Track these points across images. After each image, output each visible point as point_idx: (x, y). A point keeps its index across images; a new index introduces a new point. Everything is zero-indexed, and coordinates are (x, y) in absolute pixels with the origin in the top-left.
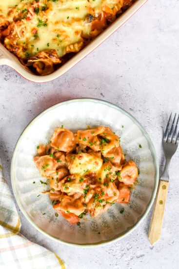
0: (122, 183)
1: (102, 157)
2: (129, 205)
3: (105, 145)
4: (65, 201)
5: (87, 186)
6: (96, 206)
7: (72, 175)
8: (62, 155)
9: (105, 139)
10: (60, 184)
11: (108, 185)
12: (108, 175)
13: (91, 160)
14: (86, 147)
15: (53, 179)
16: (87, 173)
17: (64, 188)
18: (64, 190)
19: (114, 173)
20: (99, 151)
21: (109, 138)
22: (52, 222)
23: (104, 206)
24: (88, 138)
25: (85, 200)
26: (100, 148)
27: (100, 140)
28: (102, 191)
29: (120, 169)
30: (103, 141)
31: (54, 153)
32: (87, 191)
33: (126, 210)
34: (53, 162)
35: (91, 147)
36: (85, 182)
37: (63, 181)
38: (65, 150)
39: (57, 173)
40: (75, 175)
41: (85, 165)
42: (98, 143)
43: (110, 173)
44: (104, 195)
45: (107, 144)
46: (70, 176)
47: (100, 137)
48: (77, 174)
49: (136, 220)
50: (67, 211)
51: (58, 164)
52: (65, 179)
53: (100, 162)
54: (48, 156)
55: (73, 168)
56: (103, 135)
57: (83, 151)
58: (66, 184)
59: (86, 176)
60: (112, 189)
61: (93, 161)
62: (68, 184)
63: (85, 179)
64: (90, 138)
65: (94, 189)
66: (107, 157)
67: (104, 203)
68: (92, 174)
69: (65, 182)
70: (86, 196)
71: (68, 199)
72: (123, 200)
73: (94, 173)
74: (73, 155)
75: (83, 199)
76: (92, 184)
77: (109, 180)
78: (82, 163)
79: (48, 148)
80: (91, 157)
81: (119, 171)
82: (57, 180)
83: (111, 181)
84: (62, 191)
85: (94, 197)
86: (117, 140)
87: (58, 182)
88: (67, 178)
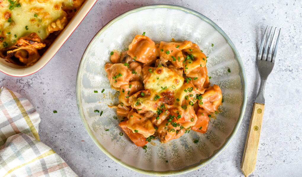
0: (202, 109)
1: (184, 75)
2: (206, 135)
3: (190, 63)
4: (133, 119)
5: (162, 105)
6: (168, 130)
7: (147, 90)
8: (138, 66)
9: (190, 56)
10: (131, 98)
11: (186, 108)
12: (187, 96)
13: (171, 77)
14: (167, 61)
15: (124, 91)
16: (165, 91)
17: (135, 103)
18: (134, 106)
19: (194, 96)
20: (181, 69)
21: (195, 55)
22: (115, 140)
23: (178, 131)
24: (172, 51)
25: (157, 121)
26: (183, 65)
27: (185, 56)
28: (178, 114)
29: (202, 93)
30: (188, 58)
31: (130, 63)
32: (161, 111)
33: (201, 140)
34: (128, 72)
35: (173, 62)
36: (160, 100)
37: (136, 95)
38: (143, 61)
39: (130, 85)
40: (149, 91)
41: (164, 80)
42: (182, 59)
43: (191, 95)
44: (180, 119)
45: (192, 62)
46: (144, 91)
47: (185, 53)
48: (153, 90)
49: (212, 153)
50: (135, 131)
51: (132, 76)
52: (138, 93)
53: (181, 81)
54: (122, 65)
55: (149, 82)
56: (188, 51)
57: (163, 65)
58: (138, 99)
59: (163, 94)
60: (190, 113)
61: (174, 78)
62: (141, 100)
63: (161, 97)
64: (174, 52)
65: (170, 110)
66: (189, 76)
67: (178, 128)
68: (170, 92)
69: (138, 97)
70: (159, 117)
71: (138, 117)
72: (200, 129)
73: (172, 91)
74: (151, 68)
75: (155, 120)
76: (168, 104)
77: (188, 102)
78: (160, 78)
79: (124, 56)
80: (172, 73)
81: (201, 95)
82: (128, 94)
83: (190, 104)
84: (132, 107)
85: (167, 120)
86: (204, 59)
87: (130, 96)
88: (141, 92)
